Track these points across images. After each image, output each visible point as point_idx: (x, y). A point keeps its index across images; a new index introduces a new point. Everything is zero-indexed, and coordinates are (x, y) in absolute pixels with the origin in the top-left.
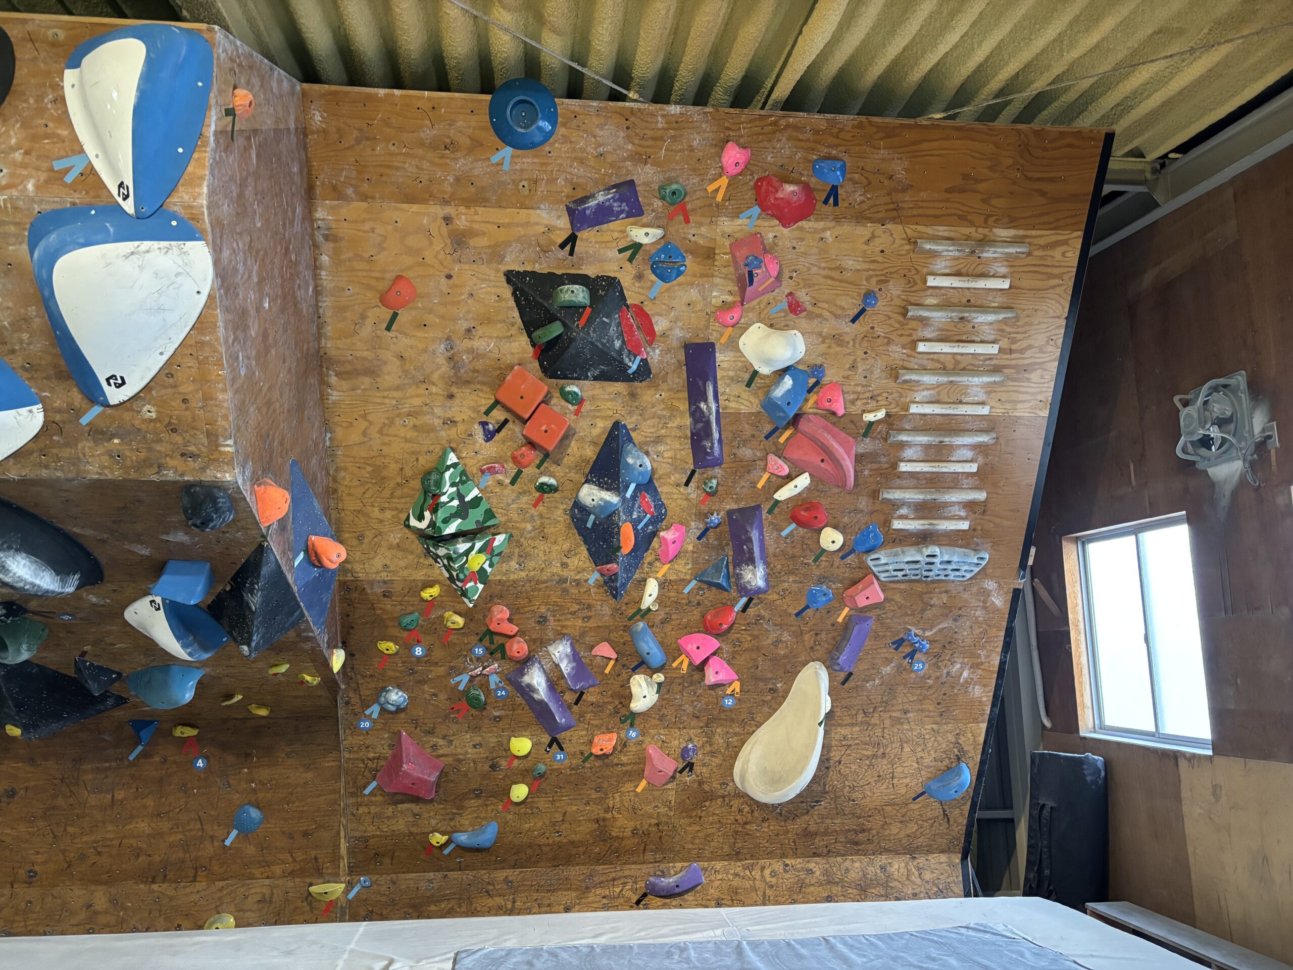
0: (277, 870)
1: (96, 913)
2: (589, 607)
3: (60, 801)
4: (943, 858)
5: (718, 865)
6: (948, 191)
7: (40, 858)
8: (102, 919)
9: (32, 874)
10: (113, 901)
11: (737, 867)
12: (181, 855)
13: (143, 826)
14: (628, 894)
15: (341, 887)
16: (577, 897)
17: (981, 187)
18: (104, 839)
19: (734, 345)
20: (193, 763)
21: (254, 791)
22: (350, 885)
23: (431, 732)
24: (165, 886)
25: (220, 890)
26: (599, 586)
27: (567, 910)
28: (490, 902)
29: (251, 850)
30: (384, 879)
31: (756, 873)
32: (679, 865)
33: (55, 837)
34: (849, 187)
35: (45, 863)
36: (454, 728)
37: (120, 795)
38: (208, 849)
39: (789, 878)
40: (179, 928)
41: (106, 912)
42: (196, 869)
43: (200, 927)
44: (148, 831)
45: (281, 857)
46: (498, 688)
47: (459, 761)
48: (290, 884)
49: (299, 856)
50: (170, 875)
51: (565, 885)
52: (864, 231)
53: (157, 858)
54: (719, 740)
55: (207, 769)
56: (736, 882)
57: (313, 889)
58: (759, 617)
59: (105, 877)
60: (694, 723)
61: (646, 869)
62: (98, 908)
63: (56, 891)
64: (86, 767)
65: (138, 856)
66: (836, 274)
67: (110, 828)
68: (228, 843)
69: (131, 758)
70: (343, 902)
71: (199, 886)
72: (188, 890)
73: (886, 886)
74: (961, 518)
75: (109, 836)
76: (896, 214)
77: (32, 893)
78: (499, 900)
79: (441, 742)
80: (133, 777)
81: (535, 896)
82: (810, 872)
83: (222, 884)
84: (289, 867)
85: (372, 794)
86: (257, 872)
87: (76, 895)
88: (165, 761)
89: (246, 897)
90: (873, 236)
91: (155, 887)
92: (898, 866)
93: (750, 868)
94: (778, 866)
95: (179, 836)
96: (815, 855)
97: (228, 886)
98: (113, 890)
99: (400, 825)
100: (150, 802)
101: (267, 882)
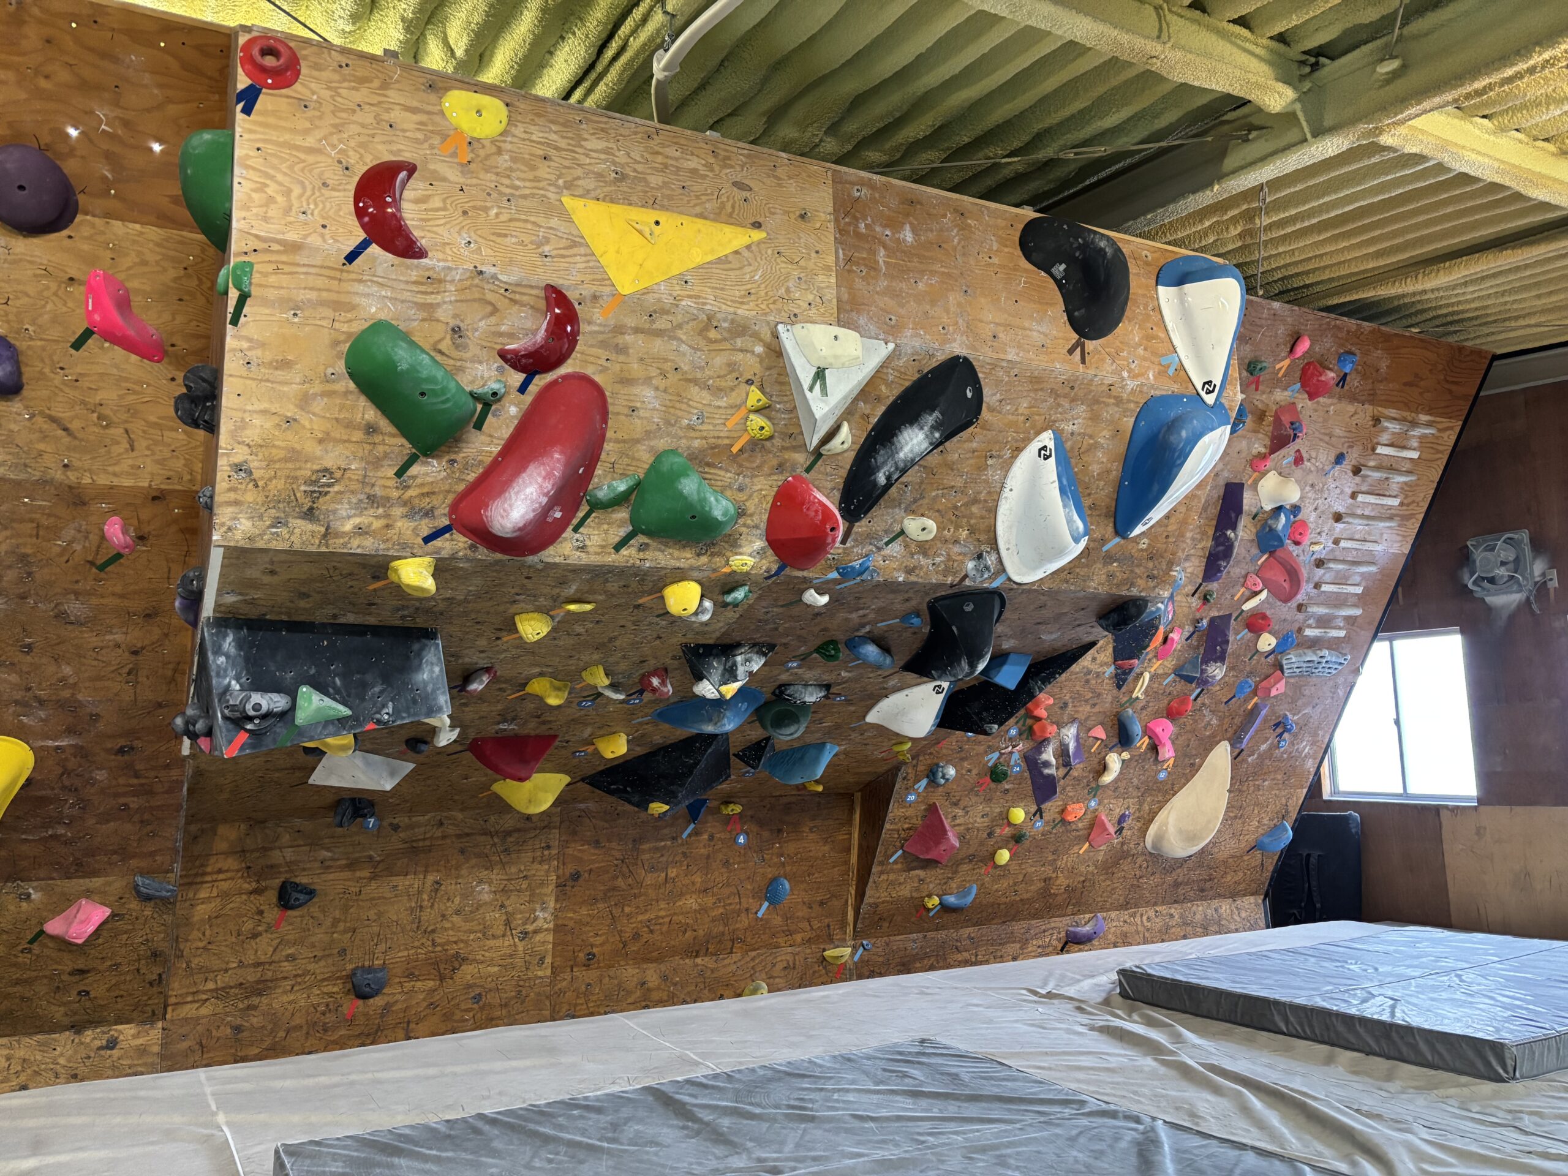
0: (798, 938)
1: (649, 990)
2: (1099, 695)
3: (620, 882)
4: (1252, 899)
5: (1113, 914)
6: (1405, 384)
7: (599, 940)
8: (655, 996)
9: (591, 956)
10: (665, 978)
11: (1125, 915)
12: (721, 928)
13: (691, 902)
14: (1054, 943)
15: (848, 951)
16: (1021, 948)
17: (1422, 383)
18: (657, 917)
19: (1254, 487)
20: (735, 840)
21: (783, 864)
22: (855, 949)
23: (956, 804)
24: (707, 959)
25: (753, 959)
26: (1110, 678)
27: (1014, 959)
28: (960, 957)
29: (777, 920)
30: (881, 942)
31: (1138, 919)
32: (1087, 916)
33: (613, 917)
34: (1353, 376)
35: (602, 945)
36: (974, 799)
37: (673, 873)
38: (744, 921)
39: (1159, 923)
40: (721, 997)
41: (658, 988)
42: (733, 941)
43: (740, 995)
44: (695, 906)
45: (801, 925)
46: (1017, 765)
47: (968, 829)
48: (808, 951)
49: (816, 924)
50: (711, 948)
51: (1011, 939)
52: (1351, 408)
53: (701, 933)
54: (1146, 807)
55: (747, 846)
56: (1126, 928)
57: (826, 953)
58: (1204, 704)
59: (655, 954)
60: (1135, 793)
61: (1067, 920)
62: (651, 985)
63: (612, 972)
64: (646, 846)
65: (685, 932)
66: (1327, 438)
67: (663, 905)
68: (760, 914)
69: (685, 835)
70: (850, 965)
71: (736, 957)
72: (726, 962)
73: (1220, 925)
74: (1340, 628)
75: (662, 913)
76: (1372, 398)
77: (591, 975)
78: (966, 955)
79: (960, 812)
80: (684, 854)
81: (991, 949)
82: (1172, 916)
83: (754, 953)
84: (807, 935)
85: (895, 862)
86: (781, 941)
87: (630, 973)
88: (711, 838)
89: (774, 965)
90: (1356, 413)
91: (699, 960)
92: (1225, 907)
93: (1133, 915)
94: (1151, 913)
95: (721, 910)
96: (1176, 902)
97: (759, 955)
98: (663, 967)
99: (905, 891)
100: (698, 879)
101: (790, 949)
